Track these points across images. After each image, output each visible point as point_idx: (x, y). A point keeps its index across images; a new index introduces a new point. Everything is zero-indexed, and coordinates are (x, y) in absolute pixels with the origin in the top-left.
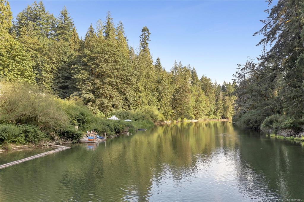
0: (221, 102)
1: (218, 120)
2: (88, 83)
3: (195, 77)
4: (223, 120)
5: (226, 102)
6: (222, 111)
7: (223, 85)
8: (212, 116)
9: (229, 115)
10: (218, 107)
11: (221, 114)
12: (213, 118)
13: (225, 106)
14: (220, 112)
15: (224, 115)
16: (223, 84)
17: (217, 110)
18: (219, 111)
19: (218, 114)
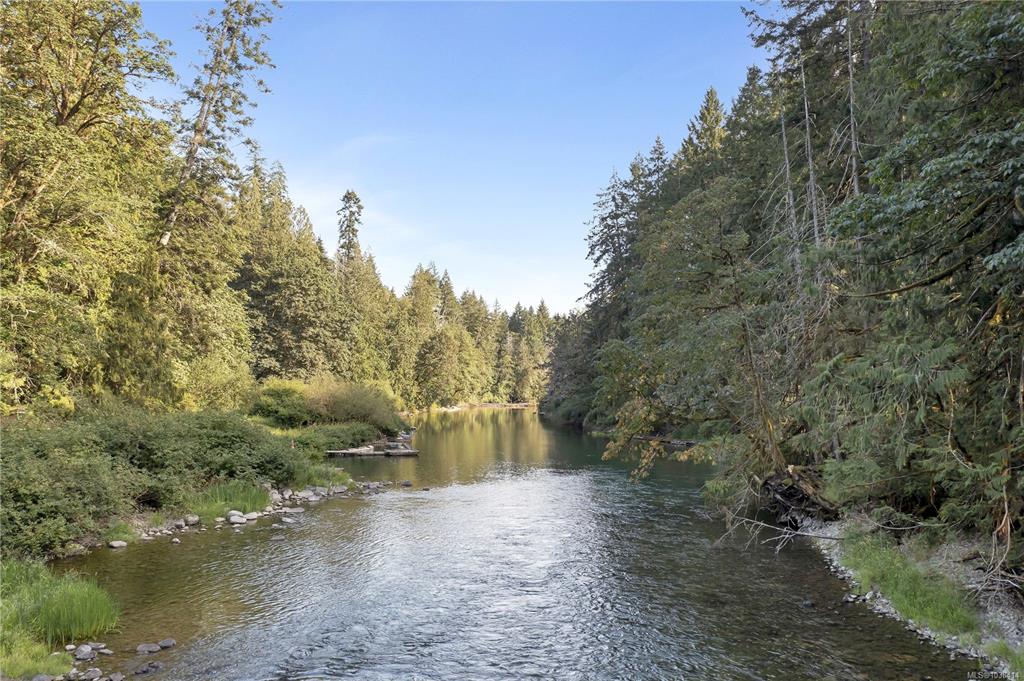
0: (508, 358)
1: (502, 406)
2: (267, 335)
3: (449, 297)
4: (514, 406)
5: (521, 359)
6: (510, 383)
7: (515, 314)
8: (489, 396)
9: (527, 393)
10: (501, 372)
11: (509, 391)
12: (490, 402)
13: (520, 369)
14: (508, 386)
15: (516, 392)
16: (514, 310)
17: (499, 380)
18: (505, 382)
19: (502, 390)
